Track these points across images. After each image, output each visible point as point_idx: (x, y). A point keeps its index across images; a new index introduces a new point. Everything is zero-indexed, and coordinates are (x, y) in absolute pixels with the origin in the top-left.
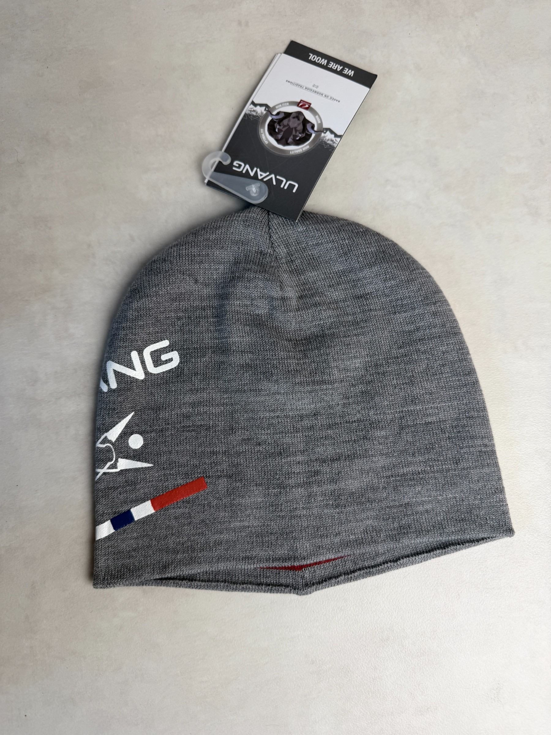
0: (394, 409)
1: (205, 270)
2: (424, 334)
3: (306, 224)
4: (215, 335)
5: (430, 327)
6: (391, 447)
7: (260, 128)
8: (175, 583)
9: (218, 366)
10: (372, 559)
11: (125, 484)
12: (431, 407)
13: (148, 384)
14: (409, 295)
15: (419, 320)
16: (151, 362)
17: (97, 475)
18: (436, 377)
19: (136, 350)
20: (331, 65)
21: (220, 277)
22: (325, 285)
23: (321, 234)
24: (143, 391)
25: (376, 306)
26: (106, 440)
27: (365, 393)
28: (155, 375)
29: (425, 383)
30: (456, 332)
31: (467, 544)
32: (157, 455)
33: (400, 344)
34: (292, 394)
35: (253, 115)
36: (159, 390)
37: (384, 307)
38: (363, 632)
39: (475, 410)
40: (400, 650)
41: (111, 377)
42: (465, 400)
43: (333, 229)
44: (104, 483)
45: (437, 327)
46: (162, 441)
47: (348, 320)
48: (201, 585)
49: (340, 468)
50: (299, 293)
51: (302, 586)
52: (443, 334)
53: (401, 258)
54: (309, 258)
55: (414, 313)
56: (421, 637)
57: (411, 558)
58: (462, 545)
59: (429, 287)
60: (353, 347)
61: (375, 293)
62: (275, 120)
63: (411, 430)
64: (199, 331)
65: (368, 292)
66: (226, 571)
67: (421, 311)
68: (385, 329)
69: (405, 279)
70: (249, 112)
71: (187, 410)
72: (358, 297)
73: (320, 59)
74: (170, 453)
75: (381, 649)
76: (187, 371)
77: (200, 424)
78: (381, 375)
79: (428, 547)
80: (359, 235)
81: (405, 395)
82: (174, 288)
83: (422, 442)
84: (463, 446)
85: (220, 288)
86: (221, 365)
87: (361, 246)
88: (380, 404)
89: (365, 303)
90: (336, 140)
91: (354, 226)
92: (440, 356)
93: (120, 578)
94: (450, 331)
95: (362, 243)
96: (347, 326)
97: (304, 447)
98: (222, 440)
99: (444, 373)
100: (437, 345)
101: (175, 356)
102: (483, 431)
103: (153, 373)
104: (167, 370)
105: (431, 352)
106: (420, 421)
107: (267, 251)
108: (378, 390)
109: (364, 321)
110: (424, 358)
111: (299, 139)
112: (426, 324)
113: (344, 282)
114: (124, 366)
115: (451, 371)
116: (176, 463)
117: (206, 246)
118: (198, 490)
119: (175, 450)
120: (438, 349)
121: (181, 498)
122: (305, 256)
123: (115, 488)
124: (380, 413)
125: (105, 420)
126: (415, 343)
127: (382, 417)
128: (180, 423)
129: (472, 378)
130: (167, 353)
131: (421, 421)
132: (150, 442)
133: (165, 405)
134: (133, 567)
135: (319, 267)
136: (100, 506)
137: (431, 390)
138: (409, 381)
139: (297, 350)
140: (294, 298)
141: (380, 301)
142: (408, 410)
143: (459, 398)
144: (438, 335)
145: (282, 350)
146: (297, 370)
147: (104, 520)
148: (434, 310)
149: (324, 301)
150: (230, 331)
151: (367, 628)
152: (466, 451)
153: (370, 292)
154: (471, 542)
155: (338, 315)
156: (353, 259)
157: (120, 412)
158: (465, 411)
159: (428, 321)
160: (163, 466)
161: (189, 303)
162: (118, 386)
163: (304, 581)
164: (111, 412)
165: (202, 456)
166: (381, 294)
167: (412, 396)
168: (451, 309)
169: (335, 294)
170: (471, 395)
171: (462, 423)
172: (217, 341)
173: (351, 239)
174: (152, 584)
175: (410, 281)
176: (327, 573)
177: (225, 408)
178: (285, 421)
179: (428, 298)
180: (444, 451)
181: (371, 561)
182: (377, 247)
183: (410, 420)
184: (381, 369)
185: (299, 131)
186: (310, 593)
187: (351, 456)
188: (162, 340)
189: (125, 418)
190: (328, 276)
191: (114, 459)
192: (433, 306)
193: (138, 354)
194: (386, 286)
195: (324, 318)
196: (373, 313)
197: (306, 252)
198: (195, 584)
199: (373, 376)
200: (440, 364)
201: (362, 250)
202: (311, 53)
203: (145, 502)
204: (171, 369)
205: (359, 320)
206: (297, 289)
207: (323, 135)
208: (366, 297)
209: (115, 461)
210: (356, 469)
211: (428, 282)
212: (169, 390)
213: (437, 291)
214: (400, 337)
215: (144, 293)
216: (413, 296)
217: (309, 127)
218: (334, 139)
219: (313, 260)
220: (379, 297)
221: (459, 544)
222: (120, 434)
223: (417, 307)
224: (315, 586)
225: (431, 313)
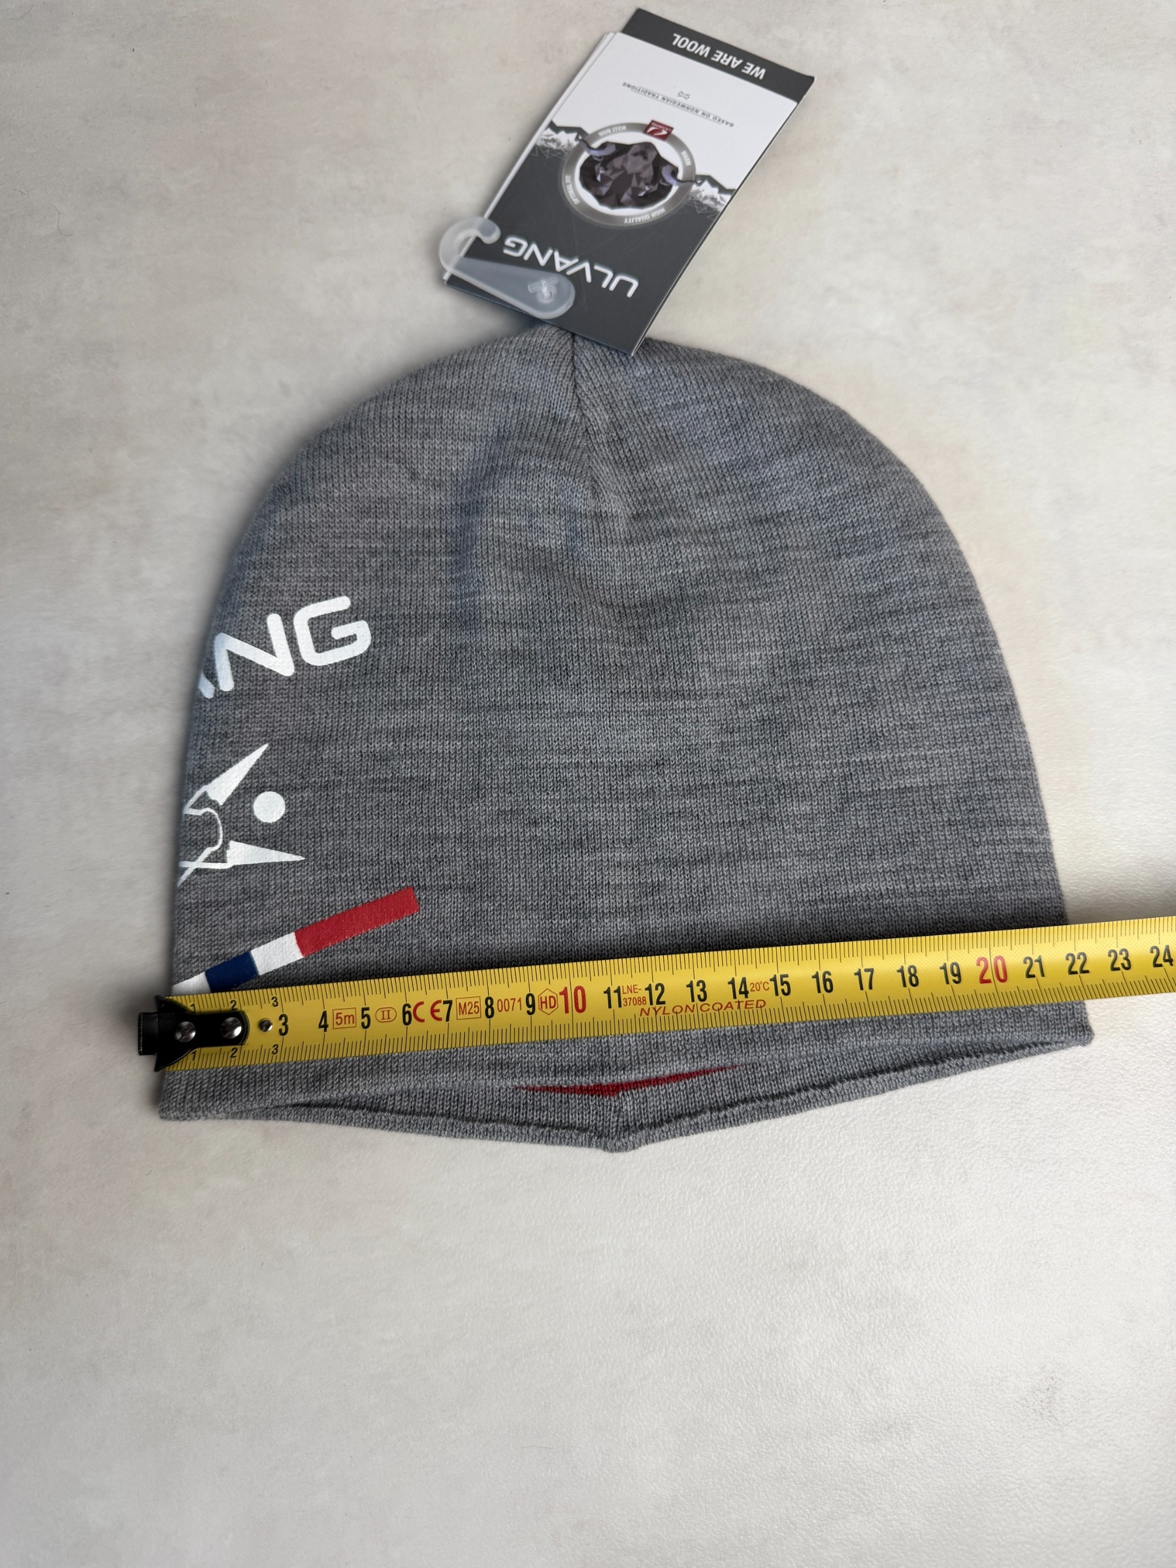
0: (830, 758)
1: (435, 453)
2: (900, 600)
3: (652, 362)
4: (448, 591)
5: (915, 586)
6: (821, 839)
7: (563, 174)
8: (338, 1115)
9: (452, 655)
10: (773, 1081)
11: (242, 895)
12: (912, 755)
13: (302, 688)
14: (870, 517)
15: (890, 571)
16: (310, 640)
17: (182, 874)
18: (924, 694)
19: (279, 612)
20: (719, 57)
21: (465, 469)
22: (689, 494)
23: (685, 384)
24: (291, 701)
25: (799, 540)
26: (204, 801)
27: (768, 722)
28: (316, 669)
29: (901, 705)
30: (970, 598)
31: (987, 1056)
32: (314, 837)
33: (848, 622)
34: (609, 717)
35: (551, 149)
36: (325, 702)
37: (816, 543)
38: (748, 1248)
39: (1009, 764)
40: (829, 1291)
41: (223, 667)
42: (986, 742)
43: (711, 375)
44: (197, 893)
45: (929, 585)
46: (326, 808)
47: (737, 569)
48: (395, 1121)
49: (709, 879)
50: (633, 508)
51: (616, 1131)
52: (942, 601)
53: (854, 440)
54: (658, 435)
55: (881, 556)
56: (878, 1264)
57: (861, 1080)
58: (975, 1058)
59: (912, 500)
60: (746, 624)
61: (798, 512)
62: (596, 159)
63: (865, 804)
64: (415, 581)
65: (782, 511)
66: (451, 1094)
67: (895, 551)
68: (816, 589)
69: (861, 483)
70: (543, 143)
71: (383, 745)
72: (761, 520)
73: (697, 44)
74: (342, 834)
75: (788, 1286)
76: (386, 663)
77: (409, 775)
78: (804, 685)
79: (900, 1060)
80: (764, 390)
81: (856, 729)
82: (366, 486)
83: (891, 830)
84: (980, 840)
85: (464, 493)
86: (458, 652)
87: (770, 411)
88: (801, 746)
89: (775, 534)
90: (721, 198)
91: (755, 372)
92: (933, 648)
93: (220, 1098)
94: (958, 594)
95: (771, 406)
96: (735, 581)
97: (631, 833)
98: (456, 811)
99: (941, 685)
100: (929, 625)
101: (362, 631)
102: (1025, 809)
103: (312, 664)
104: (343, 659)
105: (915, 640)
106: (885, 784)
107: (568, 415)
108: (796, 716)
109: (772, 572)
110: (898, 652)
111: (645, 196)
112: (905, 579)
113: (731, 488)
114: (252, 644)
115: (956, 681)
116: (355, 856)
117: (437, 402)
118: (399, 914)
119: (352, 829)
120: (930, 632)
121: (361, 931)
122: (650, 431)
123: (219, 905)
124: (800, 765)
125: (206, 758)
126: (881, 620)
127: (803, 773)
128: (367, 773)
129: (1002, 696)
130: (344, 623)
131: (889, 785)
132: (299, 809)
133: (335, 733)
134: (248, 1077)
135: (678, 456)
136: (185, 942)
137: (913, 718)
138: (866, 700)
139: (625, 626)
140: (621, 517)
141: (808, 530)
142: (861, 761)
143: (975, 739)
144: (931, 602)
145: (591, 622)
146: (622, 665)
147: (191, 971)
148: (923, 550)
149: (686, 526)
150: (481, 580)
151: (758, 1239)
152: (986, 852)
153: (785, 510)
154: (995, 1053)
155: (715, 557)
156: (751, 440)
157: (238, 742)
158: (986, 766)
159: (910, 572)
160: (325, 861)
161: (397, 522)
162: (235, 685)
163: (621, 1120)
164: (218, 740)
165: (410, 844)
166: (810, 515)
167: (870, 731)
168: (960, 551)
169: (712, 514)
170: (1000, 733)
171: (980, 791)
172: (454, 603)
173: (749, 397)
174: (288, 1115)
175: (872, 486)
176: (673, 1105)
177: (464, 743)
178: (594, 775)
179: (911, 523)
180: (938, 850)
181: (771, 1084)
182: (804, 415)
183: (865, 781)
184: (804, 672)
185: (645, 179)
186: (634, 1148)
187: (734, 855)
188: (334, 596)
189: (248, 755)
190: (697, 474)
191: (220, 842)
192: (921, 541)
193: (283, 621)
194: (821, 497)
195: (685, 561)
196: (792, 554)
197: (652, 422)
198: (383, 1118)
199: (788, 687)
200: (933, 666)
201: (770, 421)
202: (678, 33)
203: (282, 936)
204: (351, 659)
205: (760, 569)
206: (629, 500)
207: (694, 187)
208: (776, 521)
209: (222, 846)
210: (743, 882)
211: (911, 491)
212: (346, 702)
213: (930, 511)
214: (849, 608)
215: (302, 493)
216: (877, 520)
217: (665, 172)
218: (717, 196)
219: (665, 439)
220: (805, 521)
221: (968, 1055)
222: (235, 790)
223: (887, 543)
224: (644, 1132)
225: (916, 557)
